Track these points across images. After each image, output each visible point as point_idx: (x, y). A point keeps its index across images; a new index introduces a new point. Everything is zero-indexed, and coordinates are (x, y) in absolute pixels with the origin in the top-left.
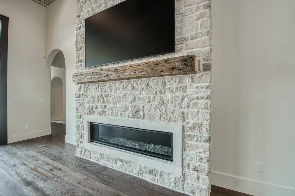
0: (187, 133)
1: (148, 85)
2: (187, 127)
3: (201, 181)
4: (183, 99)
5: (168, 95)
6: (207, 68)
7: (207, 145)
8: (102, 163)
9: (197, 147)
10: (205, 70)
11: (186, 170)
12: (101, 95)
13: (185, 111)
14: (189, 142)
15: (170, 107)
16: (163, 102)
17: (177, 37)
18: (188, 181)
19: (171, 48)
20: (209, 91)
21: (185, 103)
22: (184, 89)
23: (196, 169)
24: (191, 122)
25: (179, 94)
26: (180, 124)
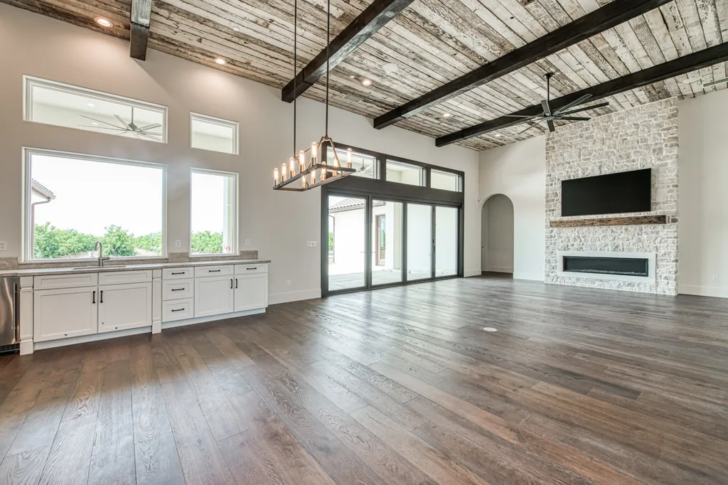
0: (659, 258)
1: (627, 229)
2: (659, 255)
3: (670, 285)
4: (656, 239)
5: (645, 236)
6: (674, 221)
7: (674, 263)
8: (578, 284)
9: (667, 266)
10: (672, 222)
11: (659, 280)
12: (578, 237)
13: (658, 245)
14: (660, 263)
15: (646, 243)
16: (640, 241)
17: (652, 201)
18: (661, 286)
19: (647, 208)
20: (676, 234)
21: (658, 241)
22: (658, 233)
23: (666, 278)
24: (662, 251)
25: (654, 236)
26: (654, 253)
